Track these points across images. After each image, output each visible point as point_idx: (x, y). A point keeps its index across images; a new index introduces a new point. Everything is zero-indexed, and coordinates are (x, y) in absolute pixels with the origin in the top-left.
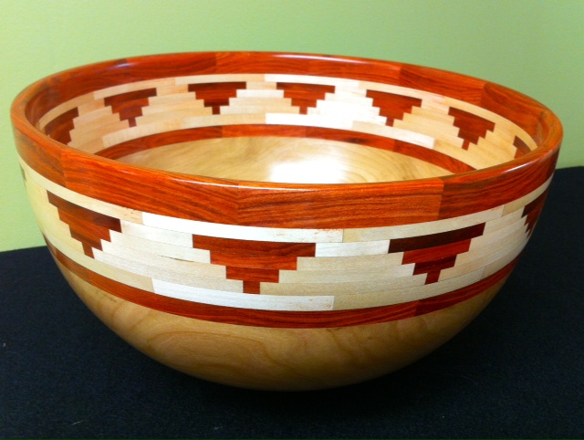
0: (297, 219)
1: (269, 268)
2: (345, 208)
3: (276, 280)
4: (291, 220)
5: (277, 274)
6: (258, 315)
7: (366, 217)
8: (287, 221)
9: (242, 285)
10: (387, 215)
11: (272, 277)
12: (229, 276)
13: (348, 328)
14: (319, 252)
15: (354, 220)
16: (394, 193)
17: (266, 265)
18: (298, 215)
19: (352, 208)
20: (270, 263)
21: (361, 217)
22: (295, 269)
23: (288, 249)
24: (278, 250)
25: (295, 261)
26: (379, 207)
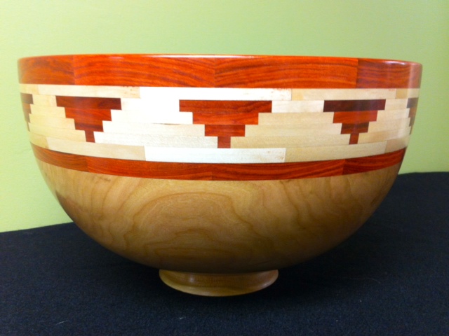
0: (258, 81)
1: (238, 123)
2: (293, 71)
3: (243, 134)
4: (254, 82)
5: (243, 128)
6: (228, 169)
7: (307, 79)
8: (251, 82)
9: (217, 141)
10: (322, 79)
11: (240, 131)
12: (207, 133)
13: (295, 180)
14: (274, 108)
15: (299, 82)
16: (326, 61)
17: (235, 121)
18: (259, 77)
19: (297, 72)
20: (239, 120)
21: (303, 79)
22: (257, 123)
23: (252, 106)
24: (244, 108)
25: (257, 116)
26: (316, 72)
